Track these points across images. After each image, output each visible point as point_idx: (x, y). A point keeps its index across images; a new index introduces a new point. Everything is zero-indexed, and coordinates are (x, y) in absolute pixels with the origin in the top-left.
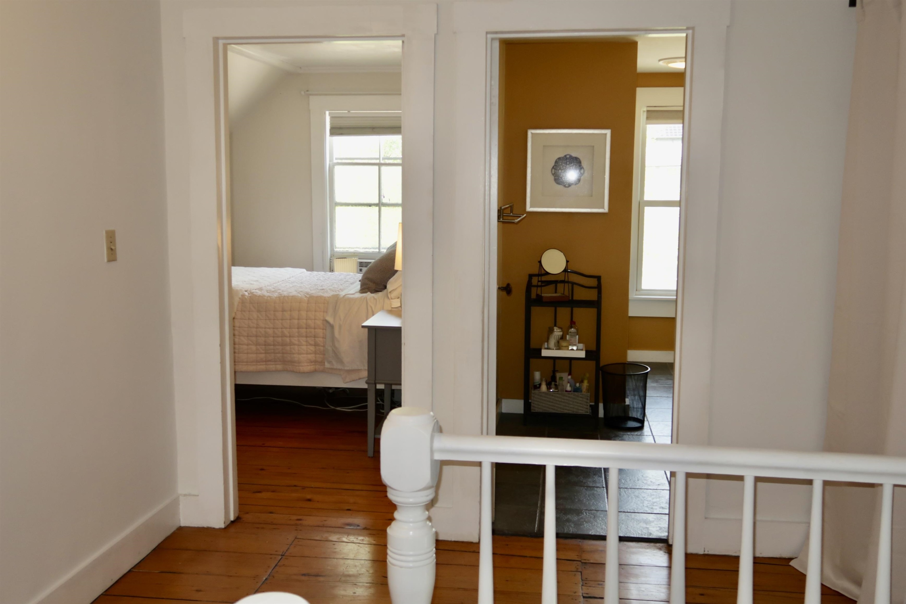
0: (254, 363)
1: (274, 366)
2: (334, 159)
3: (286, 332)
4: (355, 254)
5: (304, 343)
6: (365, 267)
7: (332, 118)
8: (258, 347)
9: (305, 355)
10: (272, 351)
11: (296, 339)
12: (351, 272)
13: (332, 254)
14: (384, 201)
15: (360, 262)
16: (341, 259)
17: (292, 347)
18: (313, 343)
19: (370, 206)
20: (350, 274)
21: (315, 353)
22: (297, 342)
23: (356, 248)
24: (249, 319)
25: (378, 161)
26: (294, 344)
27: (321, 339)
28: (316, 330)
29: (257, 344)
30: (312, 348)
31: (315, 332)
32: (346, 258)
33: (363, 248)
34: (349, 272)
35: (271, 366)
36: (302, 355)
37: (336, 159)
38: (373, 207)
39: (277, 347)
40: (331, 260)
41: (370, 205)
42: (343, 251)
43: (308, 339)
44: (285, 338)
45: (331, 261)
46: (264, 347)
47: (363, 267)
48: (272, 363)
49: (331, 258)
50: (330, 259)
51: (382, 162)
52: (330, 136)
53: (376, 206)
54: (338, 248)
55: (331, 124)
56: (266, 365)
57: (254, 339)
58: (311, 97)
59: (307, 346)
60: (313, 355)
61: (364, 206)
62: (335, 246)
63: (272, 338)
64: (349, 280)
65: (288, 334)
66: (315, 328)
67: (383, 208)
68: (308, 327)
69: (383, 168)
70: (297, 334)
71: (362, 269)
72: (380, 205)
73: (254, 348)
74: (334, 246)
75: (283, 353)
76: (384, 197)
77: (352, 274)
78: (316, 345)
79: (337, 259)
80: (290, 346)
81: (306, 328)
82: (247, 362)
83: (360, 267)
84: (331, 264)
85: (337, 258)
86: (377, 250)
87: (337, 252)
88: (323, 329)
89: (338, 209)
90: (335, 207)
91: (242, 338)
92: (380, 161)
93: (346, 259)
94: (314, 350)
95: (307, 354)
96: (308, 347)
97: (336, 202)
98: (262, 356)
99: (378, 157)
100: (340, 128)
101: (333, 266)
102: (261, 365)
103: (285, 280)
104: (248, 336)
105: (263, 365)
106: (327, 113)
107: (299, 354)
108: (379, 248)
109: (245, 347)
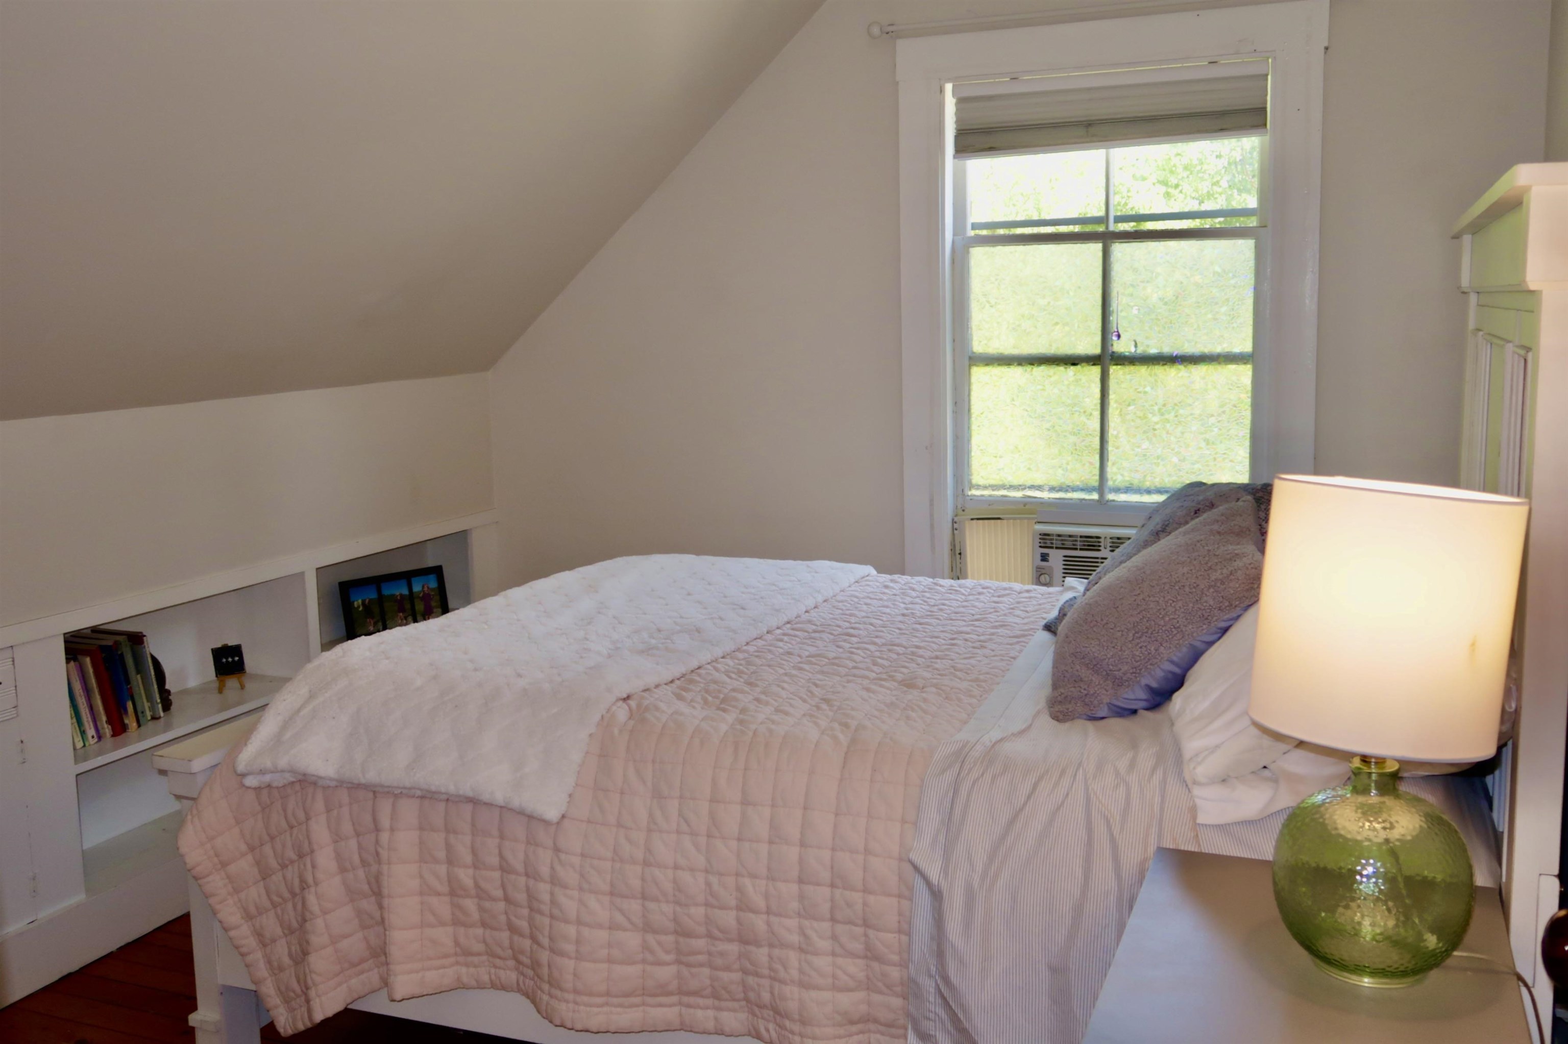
0: (637, 1000)
1: (710, 1013)
2: (969, 227)
3: (755, 893)
4: (1027, 507)
5: (824, 945)
6: (1057, 548)
7: (962, 102)
8: (650, 938)
9: (827, 995)
10: (701, 958)
11: (792, 923)
12: (1016, 581)
13: (959, 507)
14: (1121, 347)
15: (1040, 534)
16: (986, 521)
17: (776, 952)
18: (858, 947)
19: (1074, 364)
20: (1010, 589)
21: (869, 986)
22: (795, 938)
23: (1032, 487)
24: (619, 825)
25: (1101, 228)
26: (784, 945)
27: (890, 937)
28: (871, 899)
29: (648, 928)
30: (855, 968)
31: (865, 904)
32: (999, 519)
33: (1052, 489)
34: (1010, 581)
35: (700, 1013)
36: (814, 994)
37: (975, 226)
38: (1083, 367)
39: (722, 946)
40: (956, 523)
41: (1072, 361)
42: (990, 496)
43: (840, 928)
44: (751, 915)
45: (956, 526)
46: (671, 938)
47: (1052, 548)
48: (701, 1001)
49: (956, 519)
50: (954, 522)
51: (1114, 227)
52: (955, 157)
53: (1094, 365)
54: (978, 487)
55: (959, 121)
56: (680, 1003)
57: (635, 906)
58: (901, 44)
59: (834, 954)
60: (861, 995)
61: (1057, 365)
62: (970, 482)
63: (701, 910)
64: (1010, 619)
65: (761, 904)
66: (866, 890)
67: (1116, 371)
68: (838, 881)
69: (1119, 250)
70: (794, 905)
71: (1047, 555)
72: (1107, 361)
73: (632, 940)
74: (966, 483)
75: (745, 972)
76: (1119, 336)
77: (1017, 586)
78: (871, 954)
79: (975, 521)
80: (771, 946)
81: (833, 886)
82: (608, 994)
83: (1040, 547)
84: (956, 537)
85: (972, 519)
86: (1095, 496)
87: (973, 498)
88: (900, 896)
89: (979, 374)
90: (970, 369)
91: (592, 902)
92: (1107, 227)
93: (999, 521)
94: (861, 975)
95: (835, 988)
96: (840, 961)
97: (974, 353)
98: (666, 973)
99: (1102, 213)
100: (988, 131)
101: (963, 543)
102: (661, 1005)
103: (798, 616)
104: (612, 894)
105: (670, 1006)
106: (949, 87)
107: (805, 985)
108: (1101, 488)
109: (602, 935)
